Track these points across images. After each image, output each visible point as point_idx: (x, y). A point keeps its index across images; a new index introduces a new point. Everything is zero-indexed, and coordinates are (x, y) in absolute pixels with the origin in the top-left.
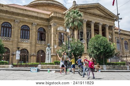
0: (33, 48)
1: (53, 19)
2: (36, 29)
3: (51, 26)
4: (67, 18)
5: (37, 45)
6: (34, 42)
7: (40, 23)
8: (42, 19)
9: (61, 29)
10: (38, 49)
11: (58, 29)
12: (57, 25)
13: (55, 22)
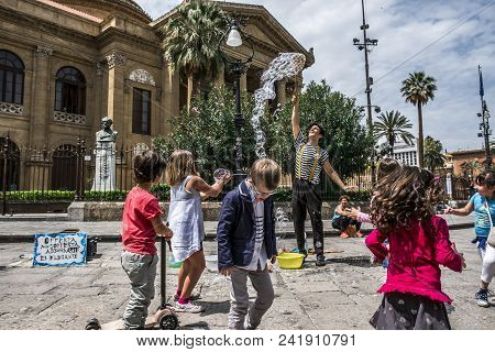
0: (39, 137)
1: (113, 40)
2: (49, 69)
3: (105, 63)
4: (176, 31)
5: (52, 127)
6: (40, 115)
7: (65, 51)
8: (71, 34)
9: (140, 76)
10: (56, 142)
11: (132, 77)
12: (129, 63)
13: (123, 53)
